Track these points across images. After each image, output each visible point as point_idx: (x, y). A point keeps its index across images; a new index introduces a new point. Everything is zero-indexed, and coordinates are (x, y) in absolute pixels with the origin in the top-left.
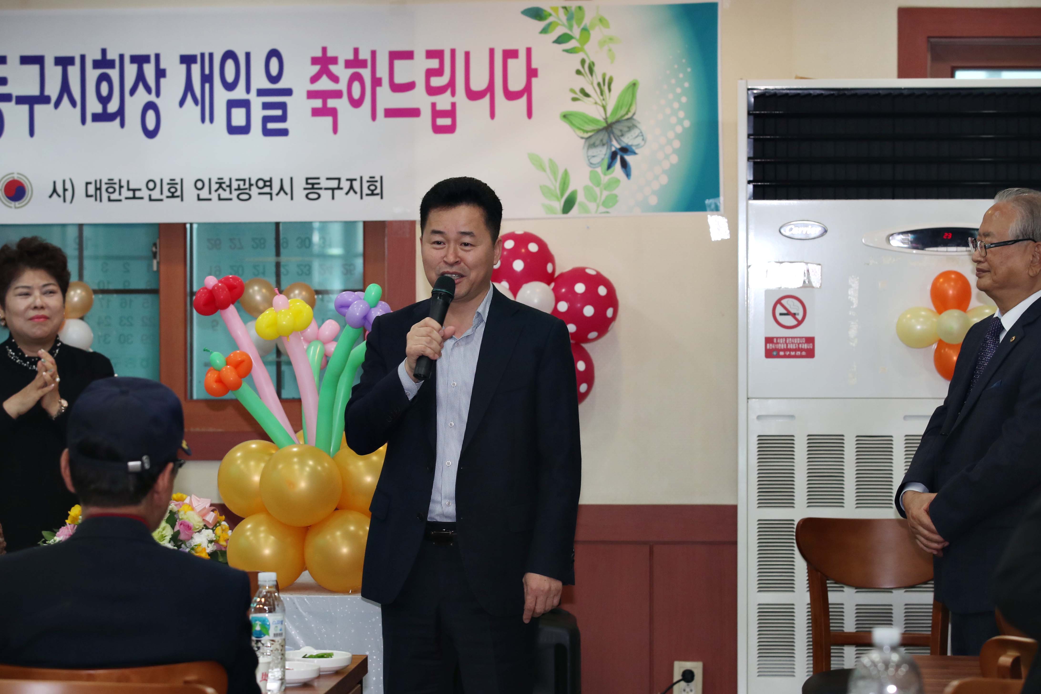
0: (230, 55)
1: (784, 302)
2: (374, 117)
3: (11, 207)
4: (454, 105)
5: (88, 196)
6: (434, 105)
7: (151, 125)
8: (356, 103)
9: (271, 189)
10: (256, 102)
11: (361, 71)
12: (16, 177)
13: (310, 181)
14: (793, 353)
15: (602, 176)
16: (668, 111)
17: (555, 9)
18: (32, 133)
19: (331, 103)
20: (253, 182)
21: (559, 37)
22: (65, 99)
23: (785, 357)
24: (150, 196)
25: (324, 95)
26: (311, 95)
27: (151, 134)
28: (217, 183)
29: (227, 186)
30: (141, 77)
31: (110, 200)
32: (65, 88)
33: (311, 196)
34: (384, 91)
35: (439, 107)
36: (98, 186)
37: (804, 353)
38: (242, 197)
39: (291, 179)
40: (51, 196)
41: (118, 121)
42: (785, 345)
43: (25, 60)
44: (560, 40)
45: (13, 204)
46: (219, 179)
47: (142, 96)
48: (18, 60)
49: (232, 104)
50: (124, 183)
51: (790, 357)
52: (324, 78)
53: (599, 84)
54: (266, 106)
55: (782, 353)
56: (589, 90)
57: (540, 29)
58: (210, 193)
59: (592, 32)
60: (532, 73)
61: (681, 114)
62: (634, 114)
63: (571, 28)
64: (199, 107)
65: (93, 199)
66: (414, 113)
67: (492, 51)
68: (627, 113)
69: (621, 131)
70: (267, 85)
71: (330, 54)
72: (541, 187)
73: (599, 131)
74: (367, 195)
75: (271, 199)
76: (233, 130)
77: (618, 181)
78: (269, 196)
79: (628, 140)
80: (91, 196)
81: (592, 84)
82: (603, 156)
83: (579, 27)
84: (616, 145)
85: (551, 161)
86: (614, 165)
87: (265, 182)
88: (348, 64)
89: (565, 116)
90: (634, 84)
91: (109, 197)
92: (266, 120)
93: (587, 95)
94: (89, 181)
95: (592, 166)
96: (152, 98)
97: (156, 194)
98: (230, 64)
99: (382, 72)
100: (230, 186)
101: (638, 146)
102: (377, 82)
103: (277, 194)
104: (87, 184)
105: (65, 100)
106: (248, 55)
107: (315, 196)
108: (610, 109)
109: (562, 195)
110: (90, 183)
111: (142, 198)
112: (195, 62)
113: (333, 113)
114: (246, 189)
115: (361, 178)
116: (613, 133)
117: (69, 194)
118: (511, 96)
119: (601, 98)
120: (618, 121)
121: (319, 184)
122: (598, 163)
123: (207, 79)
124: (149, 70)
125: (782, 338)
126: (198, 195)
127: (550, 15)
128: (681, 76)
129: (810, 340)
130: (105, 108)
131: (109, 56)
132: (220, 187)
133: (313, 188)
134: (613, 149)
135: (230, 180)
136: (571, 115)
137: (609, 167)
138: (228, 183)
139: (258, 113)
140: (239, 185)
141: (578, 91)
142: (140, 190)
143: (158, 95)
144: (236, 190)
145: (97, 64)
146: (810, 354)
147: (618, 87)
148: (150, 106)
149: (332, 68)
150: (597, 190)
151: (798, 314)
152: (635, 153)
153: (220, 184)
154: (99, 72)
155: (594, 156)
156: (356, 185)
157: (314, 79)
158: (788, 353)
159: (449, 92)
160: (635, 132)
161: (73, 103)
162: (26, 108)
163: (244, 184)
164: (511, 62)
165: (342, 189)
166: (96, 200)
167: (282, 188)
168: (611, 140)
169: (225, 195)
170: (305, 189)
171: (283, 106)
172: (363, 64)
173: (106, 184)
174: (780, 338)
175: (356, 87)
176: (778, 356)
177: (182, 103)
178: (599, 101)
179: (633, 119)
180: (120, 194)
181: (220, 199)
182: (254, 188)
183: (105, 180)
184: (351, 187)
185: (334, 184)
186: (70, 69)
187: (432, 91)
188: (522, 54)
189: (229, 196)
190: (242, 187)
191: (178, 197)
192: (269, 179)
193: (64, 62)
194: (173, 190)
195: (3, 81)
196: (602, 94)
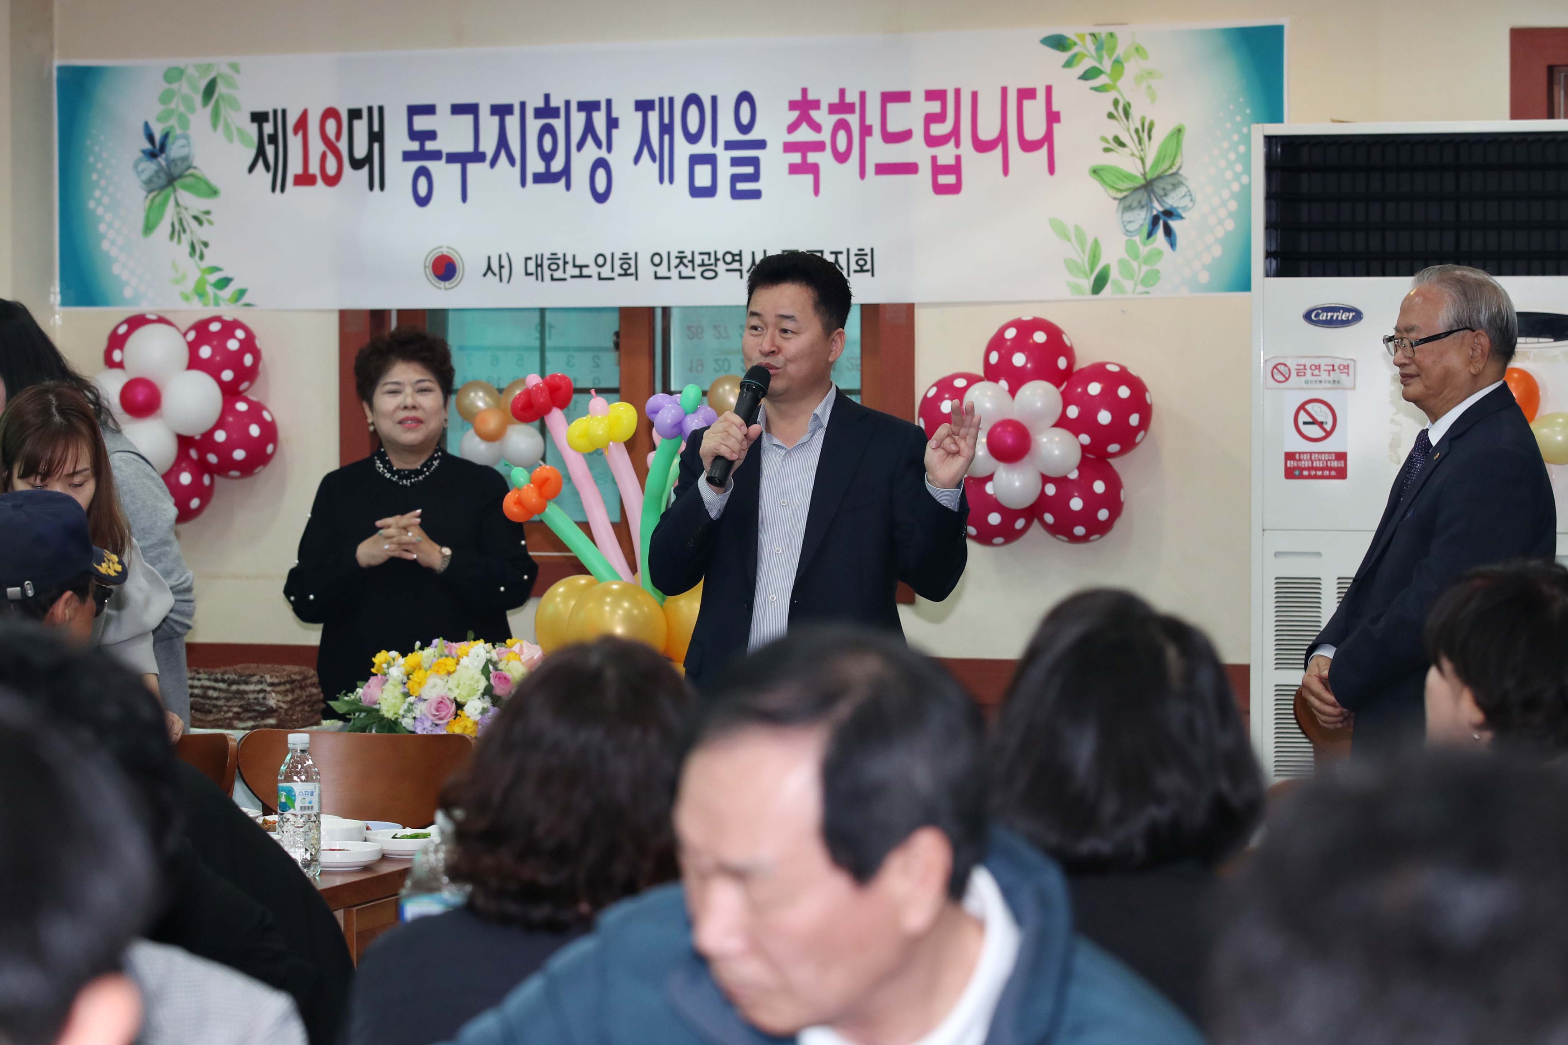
0: (693, 99)
1: (1308, 407)
2: (862, 174)
3: (440, 288)
4: (958, 158)
5: (527, 274)
6: (934, 159)
7: (601, 187)
8: (841, 158)
9: (741, 265)
10: (724, 157)
11: (848, 117)
12: (445, 251)
14: (1319, 473)
15: (1141, 247)
16: (1221, 163)
17: (1082, 37)
18: (464, 198)
19: (812, 157)
20: (720, 256)
21: (1086, 72)
22: (503, 156)
23: (1309, 477)
24: (599, 274)
25: (804, 148)
26: (789, 147)
27: (601, 198)
28: (677, 257)
29: (689, 261)
30: (589, 128)
31: (553, 279)
32: (503, 142)
34: (875, 142)
35: (940, 162)
36: (539, 262)
37: (1333, 473)
38: (707, 274)
40: (485, 275)
41: (563, 182)
42: (1310, 462)
43: (458, 109)
44: (1087, 76)
45: (442, 284)
46: (680, 252)
47: (591, 151)
48: (448, 110)
49: (695, 160)
50: (569, 259)
51: (1316, 477)
52: (804, 127)
53: (1137, 131)
54: (735, 162)
55: (1305, 473)
56: (1125, 138)
57: (1063, 62)
58: (669, 270)
59: (1125, 65)
60: (1053, 117)
61: (1239, 168)
62: (1180, 168)
63: (1100, 59)
64: (657, 165)
65: (534, 277)
66: (910, 168)
67: (1004, 91)
68: (1170, 167)
69: (1164, 189)
70: (737, 136)
71: (811, 97)
72: (1065, 261)
73: (1136, 189)
74: (855, 271)
76: (696, 192)
77: (1160, 253)
78: (738, 274)
79: (1173, 201)
80: (531, 274)
81: (1128, 130)
82: (1141, 222)
83: (1110, 59)
84: (1158, 208)
85: (1076, 227)
86: (1156, 232)
87: (733, 255)
88: (833, 109)
89: (1095, 172)
90: (1179, 130)
91: (552, 276)
92: (735, 179)
93: (1122, 144)
94: (528, 255)
95: (1129, 234)
96: (603, 153)
97: (606, 272)
98: (693, 110)
99: (873, 118)
100: (692, 261)
101: (1185, 208)
102: (866, 131)
104: (527, 259)
105: (503, 158)
106: (714, 99)
108: (1149, 162)
109: (1092, 271)
110: (530, 258)
111: (590, 277)
112: (653, 109)
113: (814, 169)
114: (711, 265)
115: (848, 250)
116: (1154, 192)
117: (506, 272)
118: (1028, 146)
119: (1139, 148)
120: (1159, 177)
122: (1136, 231)
123: (666, 129)
124: (599, 119)
125: (1307, 453)
126: (656, 273)
127: (1075, 44)
128: (1238, 118)
129: (1342, 456)
130: (548, 167)
131: (553, 104)
132: (681, 262)
134: (1155, 212)
135: (693, 253)
136: (1102, 169)
137: (1150, 235)
138: (690, 258)
139: (725, 171)
140: (703, 260)
141: (1110, 139)
142: (587, 266)
143: (609, 149)
144: (699, 266)
145: (539, 113)
146: (1341, 474)
147: (1160, 134)
148: (601, 163)
149: (814, 114)
150: (1135, 264)
151: (1326, 423)
152: (1181, 218)
153: (681, 258)
154: (541, 122)
155: (1130, 222)
157: (792, 128)
158: (1313, 473)
159: (952, 142)
160: (1182, 191)
161: (512, 162)
162: (457, 167)
163: (709, 259)
164: (1027, 103)
166: (537, 279)
168: (1151, 201)
169: (687, 272)
171: (754, 162)
172: (850, 109)
173: (549, 259)
174: (1304, 453)
175: (842, 136)
176: (1301, 477)
177: (637, 159)
178: (1136, 153)
179: (1181, 175)
180: (564, 272)
181: (681, 277)
182: (721, 263)
183: (547, 255)
186: (508, 118)
187: (932, 141)
188: (1041, 94)
189: (691, 274)
190: (706, 262)
191: (631, 275)
192: (737, 252)
193: (501, 111)
194: (626, 266)
195: (431, 135)
196: (1140, 143)
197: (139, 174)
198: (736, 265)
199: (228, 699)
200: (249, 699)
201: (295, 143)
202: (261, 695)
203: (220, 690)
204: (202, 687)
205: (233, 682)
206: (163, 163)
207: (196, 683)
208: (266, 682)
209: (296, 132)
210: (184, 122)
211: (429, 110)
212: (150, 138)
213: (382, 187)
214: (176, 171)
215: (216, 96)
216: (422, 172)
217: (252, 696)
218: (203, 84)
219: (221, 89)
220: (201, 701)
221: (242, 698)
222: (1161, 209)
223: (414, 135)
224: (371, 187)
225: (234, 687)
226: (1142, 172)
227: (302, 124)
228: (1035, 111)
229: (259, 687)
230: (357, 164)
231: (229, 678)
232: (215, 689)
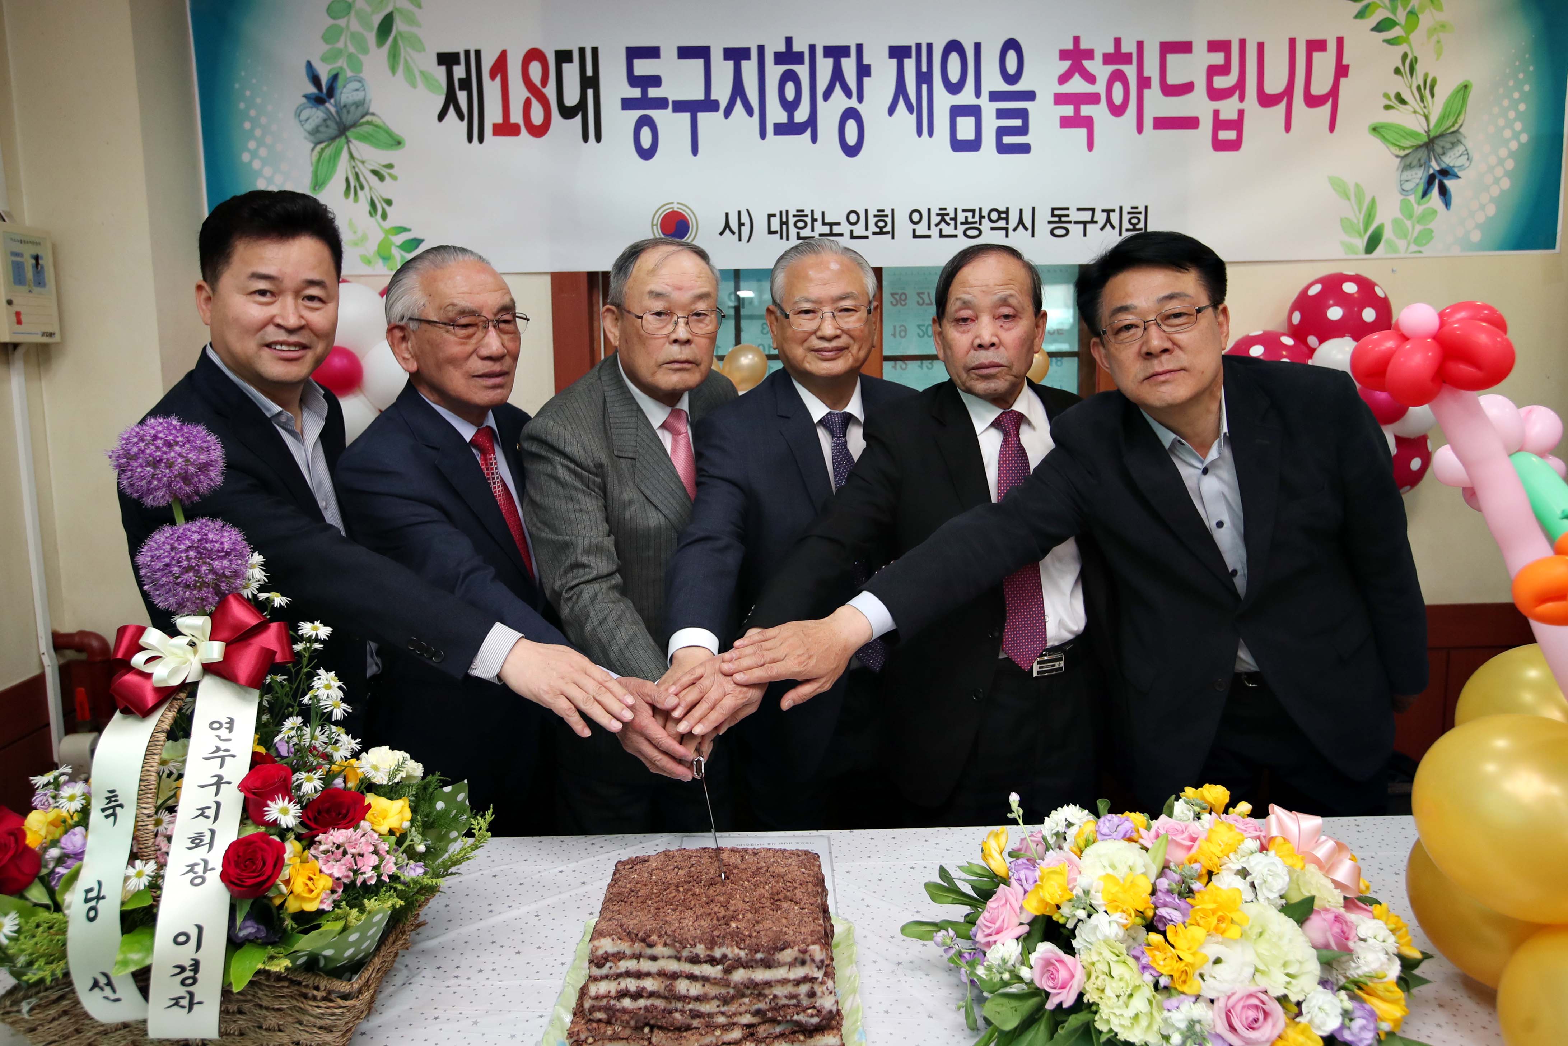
0: (954, 46)
2: (1140, 129)
4: (1241, 113)
5: (770, 232)
6: (1216, 113)
7: (851, 139)
8: (1117, 111)
9: (1007, 223)
10: (989, 109)
11: (1124, 68)
12: (676, 207)
13: (1056, 212)
15: (1416, 206)
16: (1501, 122)
18: (695, 151)
19: (1086, 110)
20: (985, 213)
21: (1379, 23)
22: (739, 105)
24: (852, 231)
25: (1077, 100)
26: (1060, 99)
27: (852, 151)
28: (938, 215)
29: (951, 219)
30: (837, 75)
32: (738, 89)
33: (1056, 232)
34: (1153, 95)
35: (1222, 117)
36: (784, 219)
38: (969, 233)
39: (1034, 209)
40: (721, 234)
41: (808, 134)
43: (685, 53)
44: (1379, 28)
46: (941, 209)
47: (839, 102)
48: (675, 53)
49: (957, 112)
50: (818, 216)
52: (1077, 78)
53: (1419, 88)
56: (1406, 96)
57: (1355, 13)
58: (929, 228)
59: (1421, 17)
60: (1342, 70)
61: (1518, 126)
62: (1461, 126)
63: (1394, 10)
64: (914, 116)
65: (778, 236)
66: (1191, 123)
67: (1292, 42)
68: (1453, 125)
69: (1443, 148)
70: (1003, 86)
71: (1083, 46)
72: (1341, 220)
73: (1418, 147)
75: (1007, 236)
76: (958, 145)
77: (1434, 212)
78: (1004, 232)
79: (1450, 160)
80: (776, 232)
81: (1411, 87)
82: (1417, 181)
83: (1405, 9)
84: (1435, 166)
85: (1357, 185)
86: (1431, 192)
87: (999, 213)
88: (1108, 59)
89: (1374, 129)
90: (1466, 87)
91: (798, 233)
92: (1001, 132)
93: (1403, 102)
94: (772, 212)
95: (1404, 193)
96: (853, 103)
97: (859, 230)
98: (954, 59)
99: (1152, 69)
100: (955, 219)
101: (1461, 167)
102: (1144, 83)
103: (1014, 230)
104: (770, 216)
106: (978, 47)
107: (1063, 232)
108: (1433, 120)
109: (1366, 230)
110: (774, 215)
111: (841, 235)
112: (909, 55)
113: (1088, 123)
114: (976, 222)
115: (1121, 208)
116: (1434, 151)
117: (746, 230)
118: (1313, 101)
119: (1422, 105)
120: (1441, 136)
121: (1067, 216)
122: (1412, 190)
123: (924, 78)
124: (849, 66)
126: (914, 231)
128: (1521, 76)
130: (791, 117)
131: (796, 48)
133: (1060, 222)
134: (1431, 171)
135: (956, 210)
136: (1382, 127)
137: (1425, 194)
138: (952, 215)
140: (966, 218)
141: (1392, 96)
142: (839, 224)
143: (860, 99)
144: (962, 223)
145: (779, 58)
147: (1443, 92)
148: (851, 114)
149: (1086, 64)
150: (1408, 223)
152: (1458, 177)
153: (943, 216)
154: (783, 68)
155: (1407, 181)
156: (1114, 218)
157: (1064, 79)
159: (1236, 96)
160: (1460, 149)
161: (750, 111)
162: (687, 116)
163: (973, 217)
164: (1316, 56)
165: (1096, 222)
166: (781, 238)
167: (1021, 221)
168: (1429, 160)
169: (948, 230)
170: (1050, 222)
171: (1023, 114)
172: (1126, 59)
173: (794, 216)
175: (1118, 88)
177: (892, 110)
178: (1418, 109)
179: (1459, 133)
180: (813, 230)
181: (942, 236)
182: (985, 221)
183: (792, 212)
184: (1108, 220)
185: (1087, 216)
186: (744, 64)
187: (1215, 94)
188: (1332, 46)
189: (954, 232)
190: (970, 220)
191: (888, 233)
192: (1005, 210)
193: (737, 55)
194: (881, 224)
195: (656, 81)
196: (1422, 100)
197: (302, 123)
198: (1002, 223)
199: (726, 1001)
200: (775, 997)
201: (492, 89)
202: (804, 989)
203: (705, 979)
204: (662, 974)
205: (739, 964)
206: (333, 110)
207: (646, 965)
208: (813, 960)
209: (493, 77)
210: (355, 63)
211: (653, 53)
212: (315, 80)
213: (598, 138)
214: (348, 119)
215: (394, 32)
216: (645, 121)
217: (779, 991)
218: (377, 20)
219: (399, 25)
220: (660, 1003)
221: (761, 996)
222: (1437, 168)
223: (634, 80)
224: (586, 138)
225: (739, 975)
226: (1426, 129)
227: (500, 67)
228: (1324, 63)
229: (799, 972)
230: (567, 113)
231: (724, 956)
232: (692, 977)
